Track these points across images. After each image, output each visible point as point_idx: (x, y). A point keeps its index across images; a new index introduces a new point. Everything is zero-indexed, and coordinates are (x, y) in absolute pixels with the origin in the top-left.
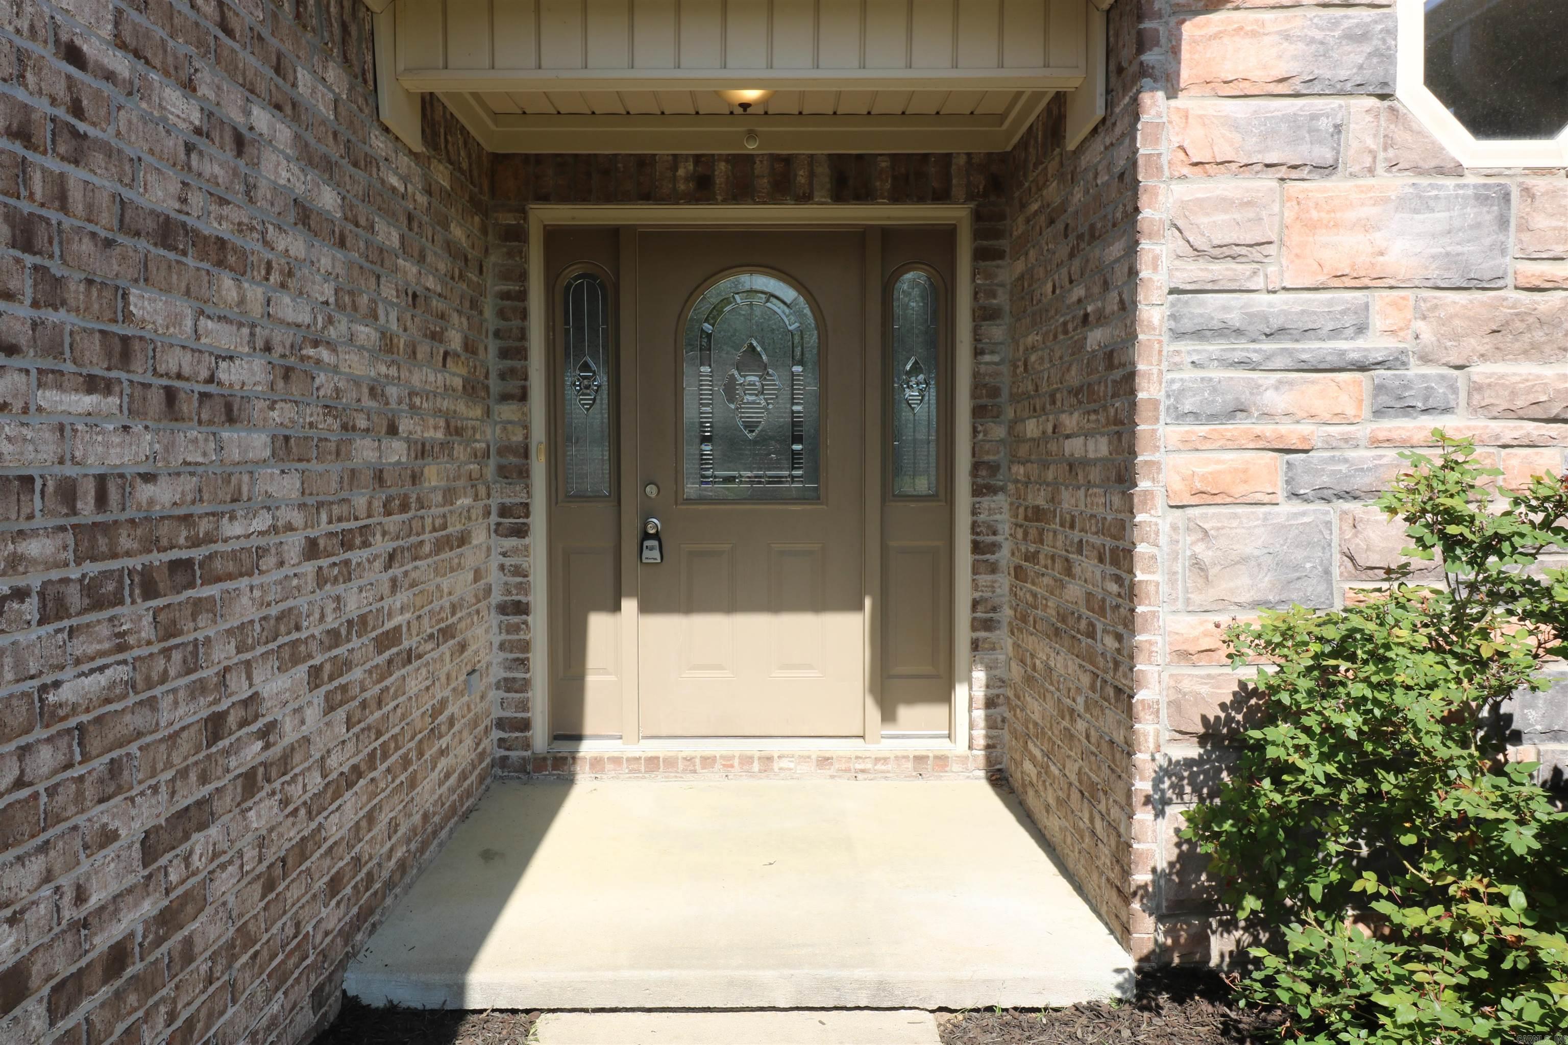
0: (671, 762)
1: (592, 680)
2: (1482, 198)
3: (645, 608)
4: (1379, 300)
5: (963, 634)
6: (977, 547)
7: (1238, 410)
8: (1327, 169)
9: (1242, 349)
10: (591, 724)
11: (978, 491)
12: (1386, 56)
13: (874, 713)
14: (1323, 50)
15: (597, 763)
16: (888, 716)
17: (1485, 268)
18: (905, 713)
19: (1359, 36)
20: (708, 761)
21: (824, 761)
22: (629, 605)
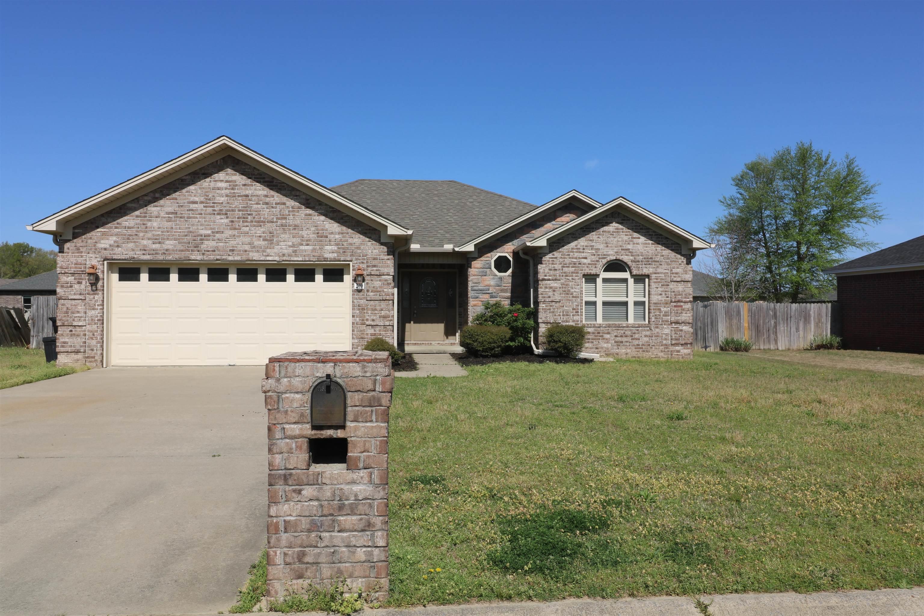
0: (418, 343)
1: (406, 333)
2: (499, 278)
3: (414, 323)
4: (490, 287)
5: (457, 326)
6: (459, 315)
7: (477, 298)
8: (486, 275)
9: (478, 292)
10: (406, 339)
11: (460, 307)
12: (490, 265)
13: (445, 337)
14: (484, 265)
15: (408, 343)
16: (447, 338)
17: (500, 284)
18: (449, 337)
19: (488, 264)
20: (423, 343)
21: (439, 343)
22: (412, 322)
